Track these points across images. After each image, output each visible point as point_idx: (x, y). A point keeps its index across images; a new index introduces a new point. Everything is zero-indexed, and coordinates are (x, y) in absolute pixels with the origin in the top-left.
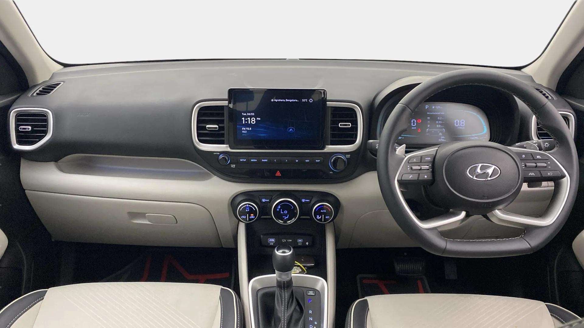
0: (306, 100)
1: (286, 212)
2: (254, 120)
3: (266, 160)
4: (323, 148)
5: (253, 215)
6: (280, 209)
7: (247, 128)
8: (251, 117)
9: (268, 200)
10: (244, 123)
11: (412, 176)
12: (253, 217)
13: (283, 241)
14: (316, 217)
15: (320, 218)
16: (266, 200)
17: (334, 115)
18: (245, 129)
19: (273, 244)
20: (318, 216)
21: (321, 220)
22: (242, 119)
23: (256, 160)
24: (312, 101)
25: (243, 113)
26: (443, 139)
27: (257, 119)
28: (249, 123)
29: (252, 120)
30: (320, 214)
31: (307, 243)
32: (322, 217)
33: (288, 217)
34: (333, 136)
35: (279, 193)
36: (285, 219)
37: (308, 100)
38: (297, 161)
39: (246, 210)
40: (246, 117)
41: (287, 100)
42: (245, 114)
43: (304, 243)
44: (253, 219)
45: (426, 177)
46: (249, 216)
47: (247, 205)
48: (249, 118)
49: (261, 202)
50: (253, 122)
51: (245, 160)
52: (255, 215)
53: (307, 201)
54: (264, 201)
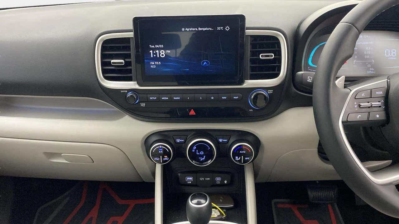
0: (222, 28)
1: (202, 153)
2: (163, 54)
3: (178, 98)
4: (241, 83)
5: (167, 157)
6: (196, 150)
7: (156, 63)
8: (159, 49)
9: (183, 140)
10: (152, 56)
11: (360, 116)
12: (167, 159)
13: (201, 179)
14: (234, 158)
15: (239, 159)
16: (181, 140)
17: (253, 46)
18: (153, 63)
19: (190, 182)
20: (237, 157)
21: (240, 161)
22: (150, 52)
23: (167, 98)
24: (229, 28)
25: (150, 46)
26: (371, 71)
27: (167, 51)
28: (158, 56)
29: (162, 54)
30: (239, 155)
31: (226, 182)
32: (241, 158)
33: (204, 158)
34: (253, 69)
35: (194, 133)
36: (201, 160)
37: (224, 28)
38: (212, 98)
39: (160, 152)
40: (154, 49)
41: (200, 29)
42: (153, 46)
43: (222, 181)
44: (166, 161)
45: (378, 116)
46: (163, 157)
47: (160, 147)
48: (158, 51)
49: (176, 143)
50: (162, 55)
51: (156, 98)
52: (169, 157)
53: (224, 140)
54: (178, 141)
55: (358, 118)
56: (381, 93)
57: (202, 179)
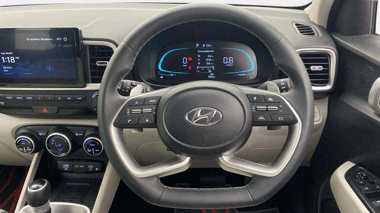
0: (60, 38)
1: (60, 145)
2: (13, 60)
3: (31, 98)
4: (85, 86)
5: (29, 148)
6: (54, 143)
7: (8, 67)
8: (10, 56)
9: (45, 134)
10: (4, 62)
11: (130, 120)
14: (87, 150)
15: (90, 151)
16: (43, 134)
17: (92, 54)
18: (6, 68)
19: (67, 169)
20: (88, 149)
21: (91, 153)
22: (2, 58)
23: (21, 98)
24: (67, 39)
25: (1, 53)
26: (212, 75)
27: (16, 58)
28: (9, 62)
29: (12, 60)
30: (90, 148)
31: (97, 169)
32: (92, 150)
36: (60, 151)
37: (62, 39)
38: (59, 98)
39: (22, 143)
40: (5, 56)
41: (42, 39)
42: (4, 54)
43: (94, 168)
44: (30, 151)
45: (147, 120)
46: (26, 148)
47: (23, 139)
48: (8, 58)
49: (39, 136)
50: (13, 61)
51: (11, 98)
52: (32, 148)
53: (80, 135)
54: (41, 135)
55: (128, 122)
56: (154, 101)
57: (77, 166)
